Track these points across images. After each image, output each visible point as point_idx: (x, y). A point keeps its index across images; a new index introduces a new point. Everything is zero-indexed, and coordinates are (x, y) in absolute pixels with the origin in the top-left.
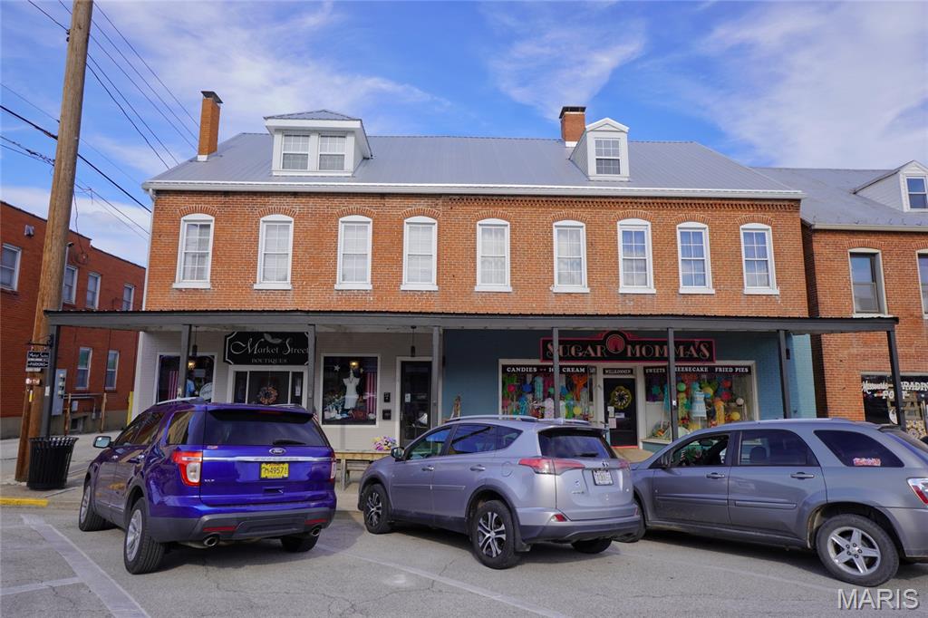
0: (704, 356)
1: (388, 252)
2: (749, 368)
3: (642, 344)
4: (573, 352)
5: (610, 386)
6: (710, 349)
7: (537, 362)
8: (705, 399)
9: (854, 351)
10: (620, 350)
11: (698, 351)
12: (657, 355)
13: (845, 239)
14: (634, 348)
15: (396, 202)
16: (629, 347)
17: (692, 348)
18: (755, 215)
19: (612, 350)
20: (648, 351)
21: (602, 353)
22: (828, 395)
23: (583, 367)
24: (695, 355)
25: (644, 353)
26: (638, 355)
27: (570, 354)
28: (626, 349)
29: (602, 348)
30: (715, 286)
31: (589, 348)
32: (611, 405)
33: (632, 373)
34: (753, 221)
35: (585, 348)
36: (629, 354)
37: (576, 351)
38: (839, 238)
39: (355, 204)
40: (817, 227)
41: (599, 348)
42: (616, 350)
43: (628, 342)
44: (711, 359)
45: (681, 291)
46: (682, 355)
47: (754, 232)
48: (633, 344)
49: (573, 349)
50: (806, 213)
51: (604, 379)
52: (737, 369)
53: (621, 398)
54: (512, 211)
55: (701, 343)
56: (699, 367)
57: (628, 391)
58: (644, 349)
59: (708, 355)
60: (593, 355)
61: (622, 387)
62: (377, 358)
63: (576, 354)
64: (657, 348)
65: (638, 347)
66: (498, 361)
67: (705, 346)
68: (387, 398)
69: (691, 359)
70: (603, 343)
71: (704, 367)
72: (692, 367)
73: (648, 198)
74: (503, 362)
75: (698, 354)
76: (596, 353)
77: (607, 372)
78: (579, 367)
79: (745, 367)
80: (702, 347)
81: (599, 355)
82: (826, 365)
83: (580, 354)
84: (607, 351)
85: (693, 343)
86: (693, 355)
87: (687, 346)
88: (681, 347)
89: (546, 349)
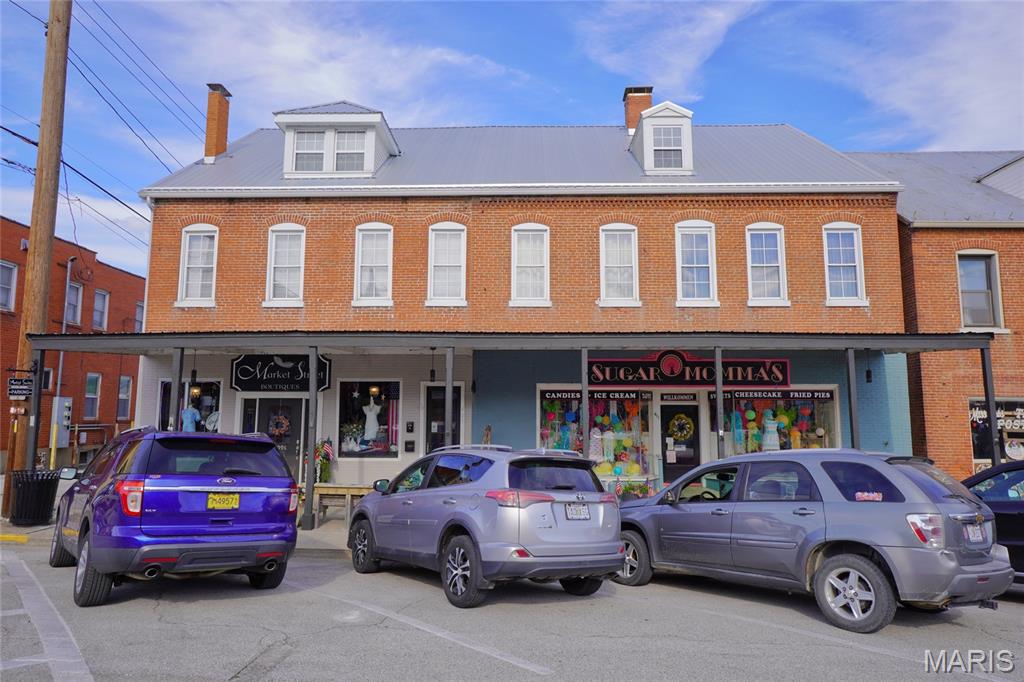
0: (777, 378)
1: (411, 263)
2: (831, 393)
3: (702, 365)
4: (622, 376)
5: (667, 414)
6: (784, 371)
9: (961, 372)
10: (677, 372)
11: (770, 373)
13: (952, 240)
14: (693, 370)
15: (420, 206)
16: (688, 369)
17: (762, 370)
18: (842, 212)
19: (667, 373)
20: (710, 373)
21: (655, 377)
22: (927, 425)
23: (633, 392)
24: (766, 378)
25: (705, 376)
26: (698, 378)
27: (619, 377)
28: (683, 372)
29: (656, 371)
30: (790, 296)
31: (641, 371)
32: (670, 436)
33: (695, 399)
34: (839, 220)
35: (636, 371)
36: (688, 377)
37: (625, 374)
38: (945, 237)
39: (374, 209)
40: (916, 225)
41: (652, 370)
42: (672, 373)
43: (686, 364)
44: (785, 383)
45: (750, 304)
46: (750, 378)
47: (840, 232)
48: (693, 366)
49: (622, 372)
50: (905, 208)
51: (662, 407)
52: (816, 395)
53: (681, 428)
54: (553, 213)
55: (773, 363)
56: (771, 392)
57: (690, 420)
58: (704, 372)
59: (781, 377)
60: (645, 378)
61: (683, 416)
62: (398, 383)
63: (626, 377)
65: (697, 369)
66: (535, 386)
67: (777, 367)
68: (410, 429)
69: (761, 382)
70: (656, 364)
71: (777, 391)
72: (763, 391)
73: (712, 195)
74: (541, 387)
75: (769, 377)
76: (648, 376)
77: (665, 397)
78: (629, 392)
79: (826, 392)
80: (774, 368)
81: (652, 378)
82: (926, 389)
83: (630, 378)
84: (661, 374)
85: (763, 364)
86: (763, 378)
87: (756, 367)
88: (749, 369)
89: (591, 371)
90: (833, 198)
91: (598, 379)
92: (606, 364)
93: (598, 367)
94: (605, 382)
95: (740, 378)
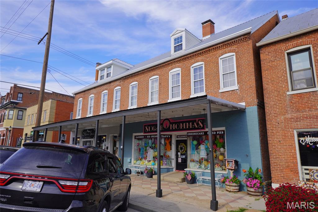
0: (201, 127)
2: (224, 131)
3: (175, 123)
7: (142, 134)
9: (289, 116)
10: (168, 127)
11: (198, 124)
12: (181, 128)
13: (282, 46)
15: (113, 84)
16: (171, 125)
17: (195, 123)
20: (178, 126)
22: (270, 146)
24: (196, 127)
25: (176, 128)
30: (206, 91)
32: (179, 152)
34: (226, 53)
36: (171, 129)
38: (278, 46)
39: (105, 87)
40: (258, 45)
42: (166, 127)
43: (170, 123)
44: (203, 128)
45: (191, 96)
46: (191, 127)
47: (227, 58)
48: (172, 123)
51: (177, 140)
52: (218, 132)
54: (139, 77)
55: (199, 120)
56: (200, 132)
57: (184, 145)
58: (176, 125)
59: (202, 126)
62: (106, 135)
63: (154, 130)
64: (181, 124)
65: (174, 125)
66: (132, 134)
67: (201, 122)
68: (107, 148)
71: (202, 132)
72: (197, 132)
74: (134, 134)
77: (178, 137)
79: (221, 131)
80: (200, 123)
82: (268, 126)
85: (195, 121)
86: (195, 127)
87: (193, 122)
88: (191, 124)
89: (145, 128)
90: (222, 45)
92: (149, 125)
93: (147, 127)
95: (187, 127)
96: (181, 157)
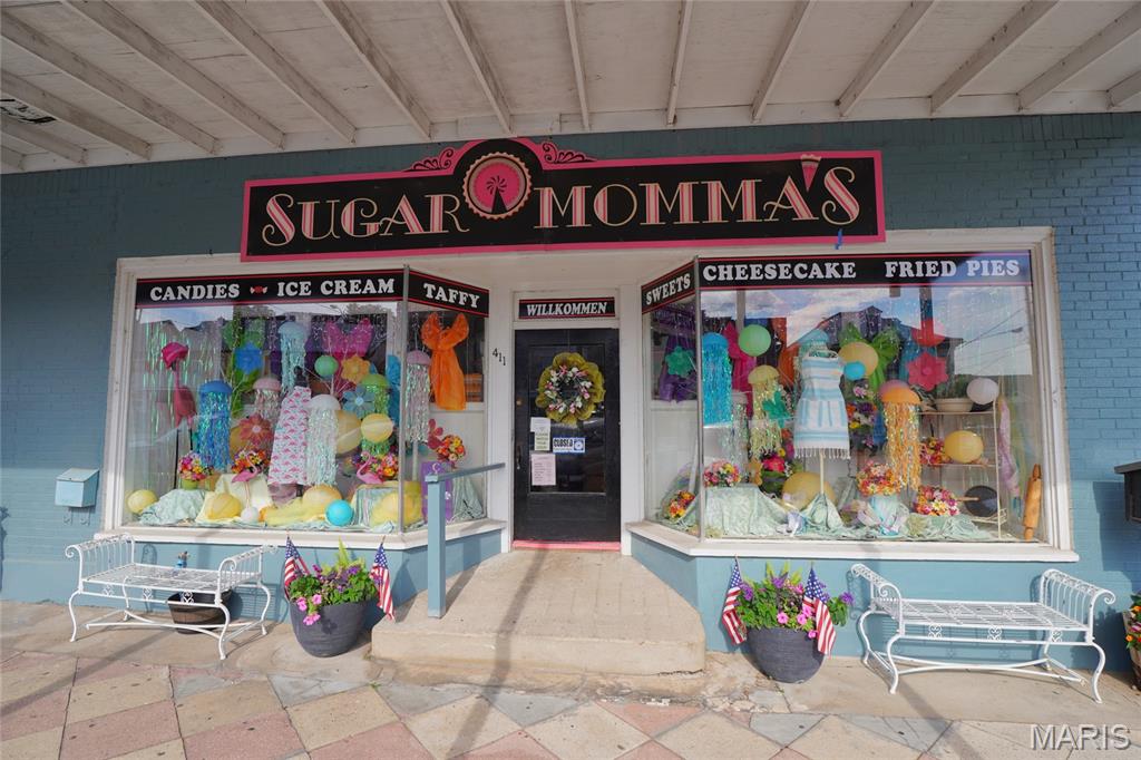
0: (841, 214)
2: (1026, 258)
3: (594, 179)
4: (348, 225)
5: (532, 352)
6: (863, 188)
7: (231, 263)
8: (845, 385)
10: (514, 205)
11: (815, 196)
12: (653, 218)
14: (563, 195)
16: (547, 195)
17: (789, 188)
19: (482, 207)
20: (618, 205)
21: (447, 222)
23: (386, 275)
24: (803, 213)
25: (601, 212)
26: (579, 220)
27: (340, 229)
28: (533, 204)
29: (448, 204)
31: (404, 206)
32: (542, 414)
33: (610, 311)
35: (389, 207)
36: (546, 220)
37: (358, 219)
41: (437, 202)
42: (499, 206)
43: (540, 177)
44: (867, 226)
46: (749, 214)
48: (562, 181)
49: (348, 212)
51: (519, 334)
53: (567, 389)
55: (825, 165)
56: (822, 260)
57: (594, 370)
58: (601, 200)
59: (853, 208)
60: (415, 227)
61: (576, 358)
63: (359, 229)
64: (653, 191)
65: (578, 193)
66: (115, 266)
67: (843, 177)
69: (788, 227)
70: (451, 184)
71: (841, 259)
72: (793, 261)
74: (134, 268)
75: (815, 209)
76: (424, 219)
77: (531, 309)
78: (375, 275)
79: (1005, 256)
80: (831, 182)
81: (436, 226)
83: (372, 229)
84: (466, 214)
85: (795, 169)
86: (793, 213)
87: (770, 181)
88: (748, 188)
89: (259, 217)
91: (279, 236)
92: (303, 192)
93: (283, 203)
94: (300, 247)
95: (715, 216)
96: (557, 449)
